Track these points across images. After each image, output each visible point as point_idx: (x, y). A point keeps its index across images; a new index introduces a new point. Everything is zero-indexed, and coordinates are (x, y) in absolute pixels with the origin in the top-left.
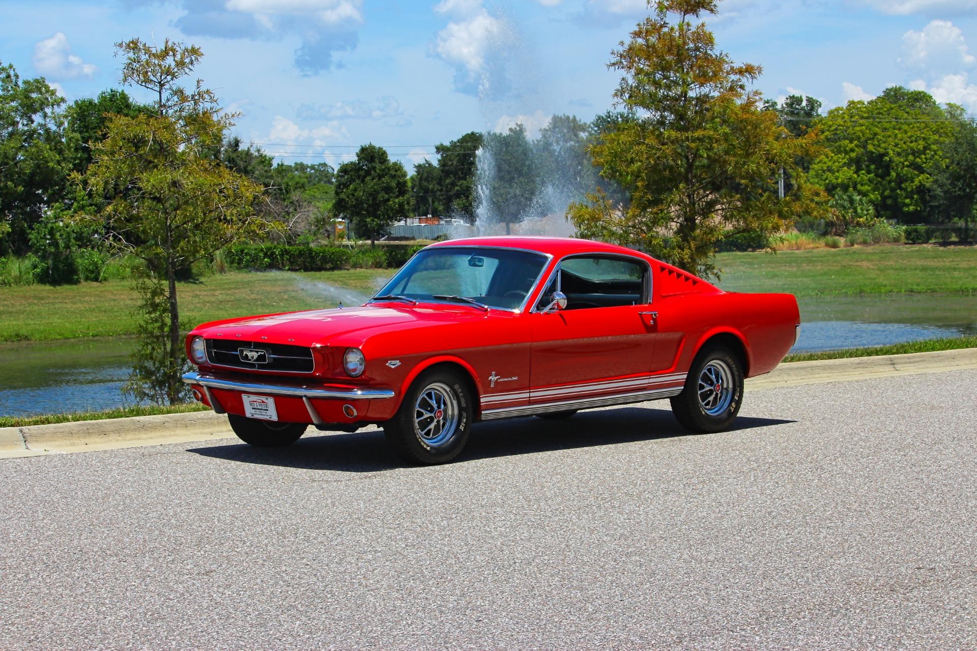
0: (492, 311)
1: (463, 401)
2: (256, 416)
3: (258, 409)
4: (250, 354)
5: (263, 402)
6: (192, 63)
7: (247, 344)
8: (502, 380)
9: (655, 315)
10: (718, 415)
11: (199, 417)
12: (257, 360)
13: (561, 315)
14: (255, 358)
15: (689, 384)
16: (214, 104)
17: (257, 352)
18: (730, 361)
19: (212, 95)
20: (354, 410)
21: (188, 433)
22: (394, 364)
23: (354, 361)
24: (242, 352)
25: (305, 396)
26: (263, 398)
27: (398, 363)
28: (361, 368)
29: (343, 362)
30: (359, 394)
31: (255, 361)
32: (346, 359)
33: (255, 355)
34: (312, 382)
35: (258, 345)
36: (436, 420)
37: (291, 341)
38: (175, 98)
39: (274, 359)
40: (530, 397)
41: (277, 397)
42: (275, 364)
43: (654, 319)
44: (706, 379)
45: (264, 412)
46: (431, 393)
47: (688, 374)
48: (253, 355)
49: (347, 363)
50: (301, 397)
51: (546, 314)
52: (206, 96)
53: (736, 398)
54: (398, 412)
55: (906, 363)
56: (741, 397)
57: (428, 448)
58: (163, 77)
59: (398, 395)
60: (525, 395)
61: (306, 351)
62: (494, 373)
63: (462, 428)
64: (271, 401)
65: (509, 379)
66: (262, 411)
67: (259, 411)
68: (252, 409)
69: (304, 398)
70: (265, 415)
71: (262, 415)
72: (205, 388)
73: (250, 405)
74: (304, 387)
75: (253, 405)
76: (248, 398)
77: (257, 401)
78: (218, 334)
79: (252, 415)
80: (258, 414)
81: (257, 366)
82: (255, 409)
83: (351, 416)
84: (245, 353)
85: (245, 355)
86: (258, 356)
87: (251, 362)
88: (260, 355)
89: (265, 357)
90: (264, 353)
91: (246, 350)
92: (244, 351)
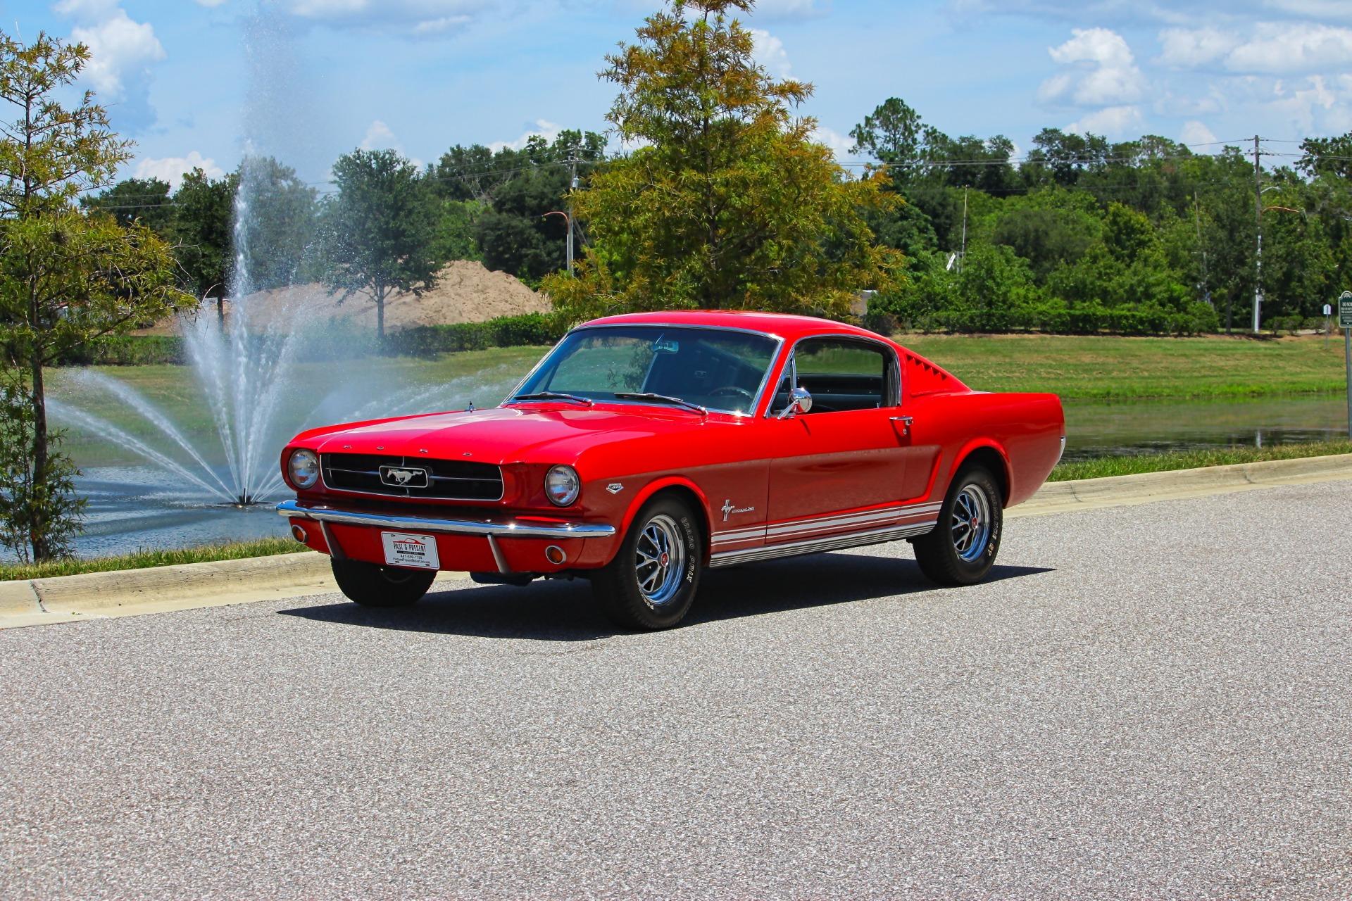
0: (712, 415)
1: (691, 540)
2: (402, 563)
3: (407, 553)
4: (398, 474)
5: (417, 542)
6: (77, 66)
7: (396, 461)
8: (737, 511)
9: (909, 422)
10: (974, 561)
11: (255, 565)
12: (410, 483)
13: (802, 421)
14: (406, 480)
15: (943, 517)
16: (104, 127)
17: (411, 471)
18: (988, 486)
19: (103, 114)
20: (564, 554)
21: (244, 588)
22: (614, 488)
23: (561, 483)
24: (385, 471)
25: (490, 534)
26: (418, 538)
27: (620, 486)
28: (571, 495)
29: (543, 487)
30: (569, 530)
31: (406, 484)
32: (548, 481)
33: (408, 476)
34: (501, 515)
35: (412, 462)
36: (659, 568)
37: (467, 455)
38: (47, 117)
39: (437, 481)
40: (766, 535)
41: (439, 535)
42: (437, 488)
43: (907, 428)
44: (961, 511)
45: (416, 557)
46: (652, 529)
47: (943, 504)
48: (403, 475)
49: (549, 487)
50: (485, 536)
51: (784, 419)
52: (94, 115)
53: (995, 537)
54: (616, 557)
55: (1088, 492)
56: (999, 535)
57: (652, 607)
58: (31, 87)
59: (619, 531)
60: (759, 533)
61: (492, 470)
62: (727, 501)
63: (689, 578)
64: (430, 543)
65: (745, 510)
66: (414, 555)
67: (409, 555)
68: (398, 552)
69: (489, 537)
70: (418, 562)
71: (413, 561)
72: (321, 523)
73: (394, 548)
74: (488, 521)
75: (399, 547)
76: (392, 537)
77: (407, 541)
78: (345, 446)
79: (396, 562)
80: (406, 560)
81: (406, 492)
82: (402, 552)
83: (556, 561)
84: (390, 473)
85: (390, 476)
86: (412, 476)
87: (401, 485)
88: (416, 475)
89: (423, 479)
90: (421, 473)
91: (393, 468)
92: (390, 470)
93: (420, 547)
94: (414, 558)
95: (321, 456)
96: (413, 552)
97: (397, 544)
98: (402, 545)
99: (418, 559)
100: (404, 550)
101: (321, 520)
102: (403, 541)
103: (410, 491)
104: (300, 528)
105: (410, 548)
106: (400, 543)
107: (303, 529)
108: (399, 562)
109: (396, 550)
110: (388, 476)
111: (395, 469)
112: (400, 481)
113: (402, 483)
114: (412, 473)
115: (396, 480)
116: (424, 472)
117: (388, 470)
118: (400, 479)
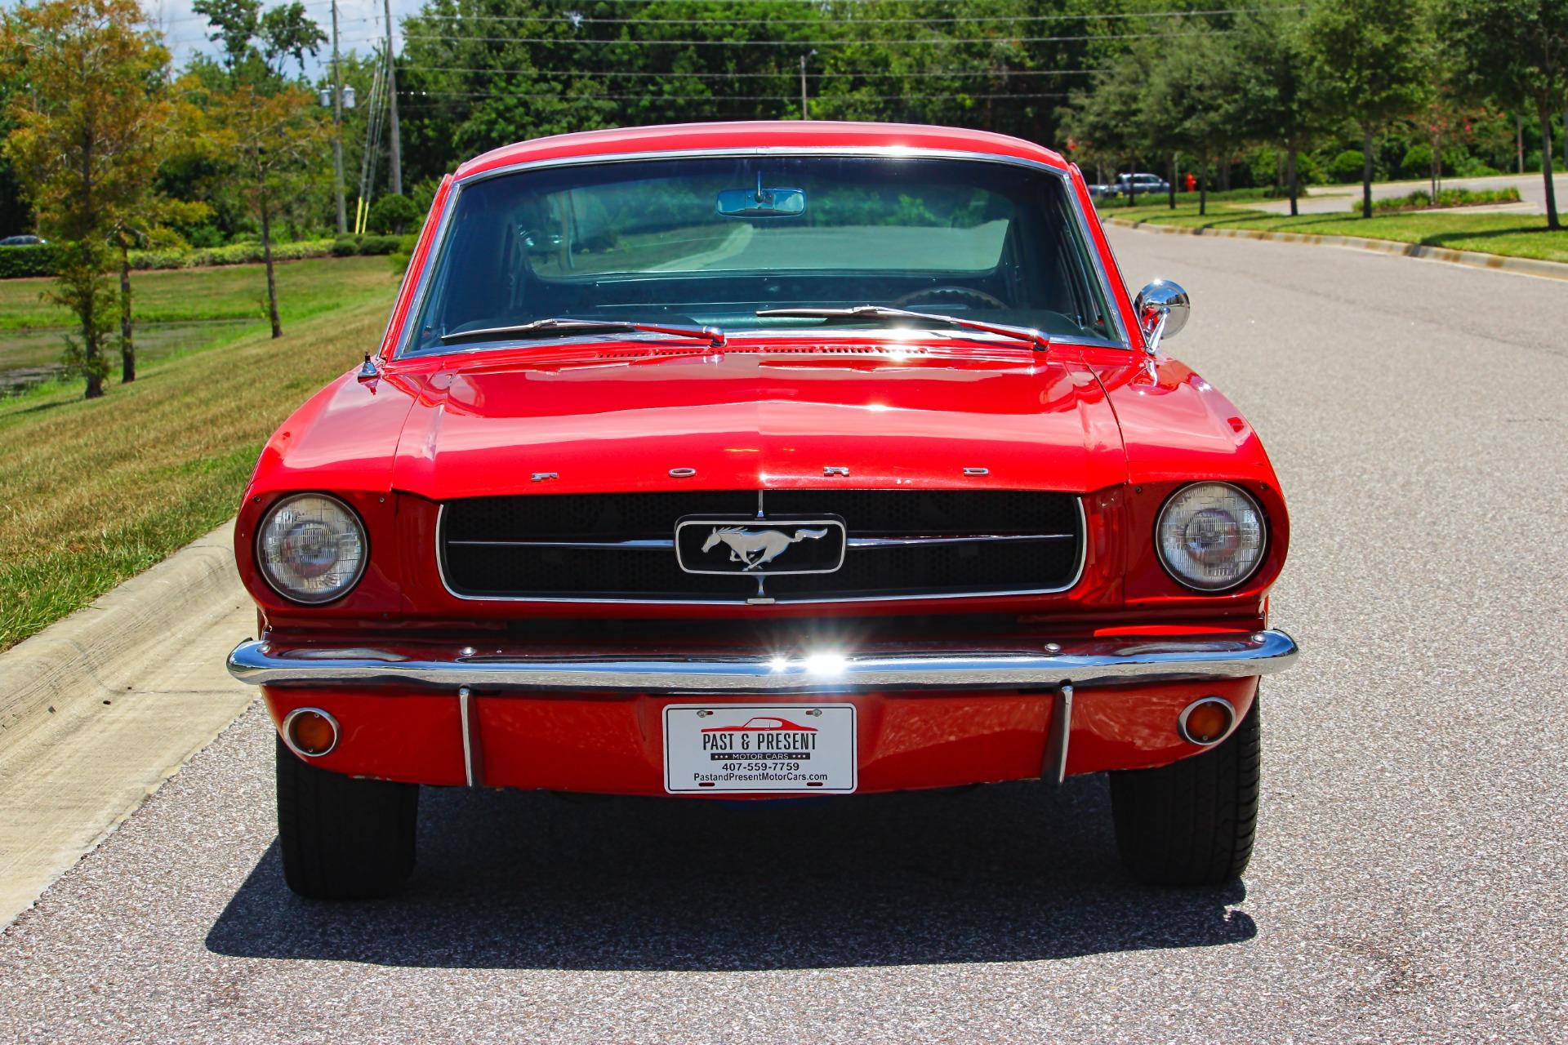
2: (722, 786)
3: (753, 756)
4: (741, 542)
5: (787, 725)
12: (779, 562)
14: (767, 557)
17: (790, 531)
20: (1233, 717)
24: (696, 536)
25: (1067, 682)
26: (796, 715)
29: (1152, 545)
31: (765, 566)
32: (1161, 529)
33: (775, 544)
37: (975, 474)
48: (758, 542)
49: (1163, 541)
64: (834, 721)
66: (769, 762)
67: (754, 762)
68: (713, 757)
69: (1068, 692)
70: (783, 777)
71: (765, 777)
72: (464, 696)
73: (709, 745)
74: (1053, 647)
75: (720, 743)
76: (702, 716)
77: (753, 724)
78: (538, 476)
79: (701, 785)
80: (740, 777)
81: (761, 589)
82: (730, 756)
83: (1205, 738)
84: (712, 541)
85: (713, 549)
86: (791, 544)
87: (750, 570)
88: (806, 540)
89: (827, 549)
90: (824, 532)
91: (726, 526)
92: (714, 530)
93: (798, 738)
94: (768, 770)
95: (442, 506)
96: (771, 751)
97: (714, 736)
98: (731, 735)
99: (785, 772)
100: (737, 748)
101: (464, 687)
102: (741, 725)
103: (775, 587)
104: (326, 715)
105: (759, 742)
106: (727, 733)
107: (332, 715)
108: (713, 785)
109: (709, 751)
110: (706, 548)
111: (733, 527)
112: (745, 559)
113: (751, 567)
114: (793, 536)
115: (733, 559)
116: (835, 530)
117: (708, 530)
118: (748, 554)
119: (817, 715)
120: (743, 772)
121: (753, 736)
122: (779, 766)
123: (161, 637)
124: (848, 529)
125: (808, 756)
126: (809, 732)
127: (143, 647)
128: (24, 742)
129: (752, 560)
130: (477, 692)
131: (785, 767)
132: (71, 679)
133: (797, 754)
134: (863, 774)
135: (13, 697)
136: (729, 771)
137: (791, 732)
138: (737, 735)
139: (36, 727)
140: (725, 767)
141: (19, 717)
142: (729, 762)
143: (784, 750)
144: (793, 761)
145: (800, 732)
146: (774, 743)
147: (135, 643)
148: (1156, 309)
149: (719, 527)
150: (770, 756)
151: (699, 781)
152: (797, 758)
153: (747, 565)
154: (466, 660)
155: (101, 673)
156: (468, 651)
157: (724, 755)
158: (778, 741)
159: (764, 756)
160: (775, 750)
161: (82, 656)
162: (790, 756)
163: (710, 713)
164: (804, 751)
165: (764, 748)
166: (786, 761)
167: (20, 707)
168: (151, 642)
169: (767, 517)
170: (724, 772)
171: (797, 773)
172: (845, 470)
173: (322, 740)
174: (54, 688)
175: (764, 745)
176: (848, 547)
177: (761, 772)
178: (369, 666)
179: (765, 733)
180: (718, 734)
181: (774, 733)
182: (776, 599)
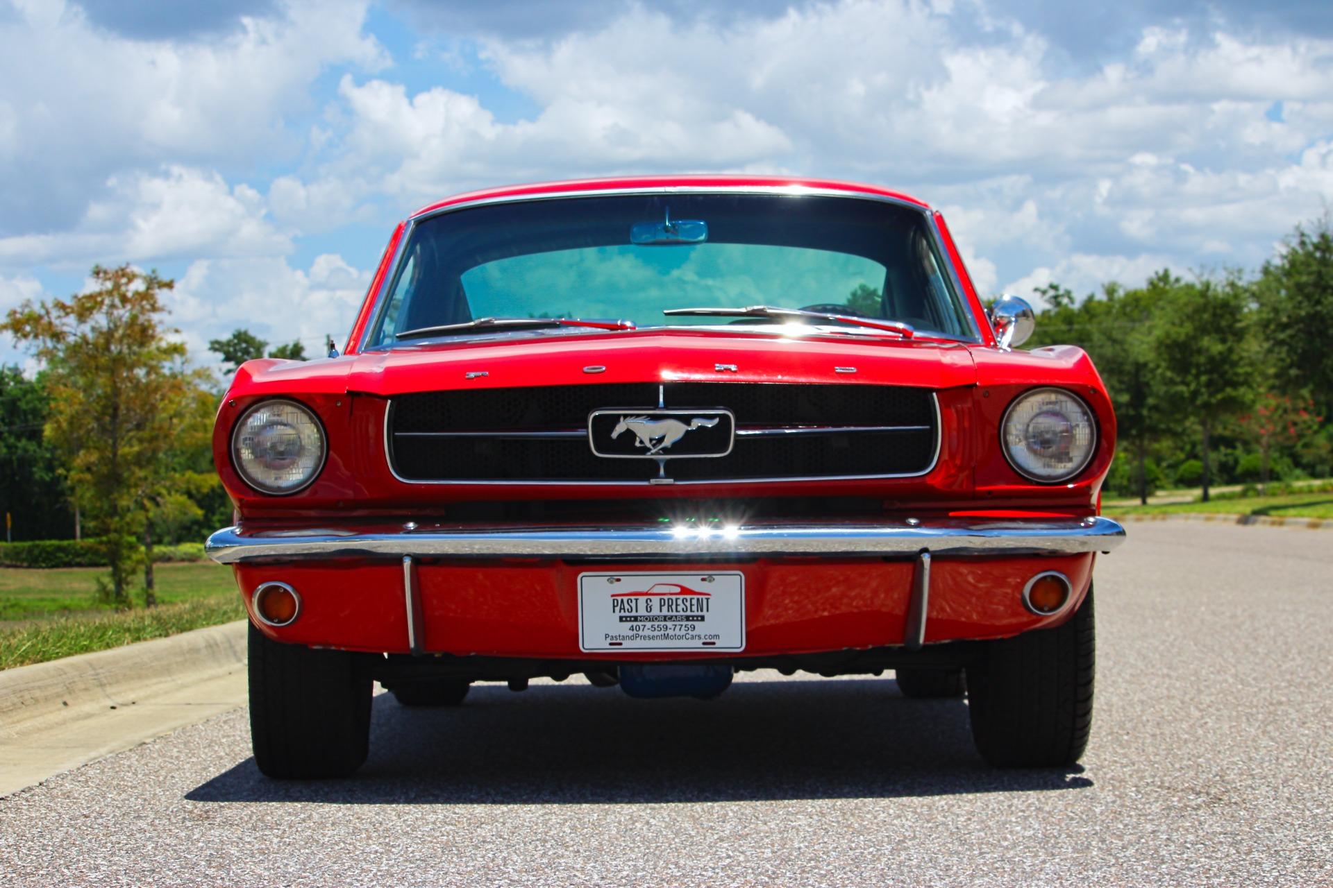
2: (630, 646)
3: (655, 618)
4: (645, 430)
5: (685, 591)
12: (677, 447)
14: (667, 443)
17: (686, 420)
20: (1070, 591)
24: (605, 424)
25: (925, 550)
26: (692, 580)
29: (998, 441)
31: (666, 451)
33: (673, 431)
48: (660, 430)
50: (914, 557)
64: (725, 589)
66: (669, 624)
67: (656, 623)
68: (621, 619)
69: (926, 559)
70: (681, 637)
71: (666, 637)
72: (407, 563)
73: (617, 609)
74: (913, 521)
75: (627, 606)
76: (612, 582)
77: (655, 590)
78: (472, 375)
79: (611, 644)
80: (645, 637)
81: (662, 472)
82: (636, 619)
83: (1046, 609)
84: (620, 428)
85: (621, 435)
86: (687, 432)
87: (652, 454)
88: (701, 428)
89: (718, 436)
90: (716, 421)
91: (632, 415)
92: (622, 419)
93: (694, 602)
94: (668, 631)
95: (389, 401)
96: (671, 613)
97: (622, 601)
98: (637, 600)
99: (683, 632)
100: (642, 612)
101: (408, 555)
102: (645, 590)
103: (674, 469)
104: (289, 588)
105: (661, 606)
106: (633, 598)
107: (295, 589)
108: (621, 644)
109: (618, 614)
110: (614, 435)
111: (638, 416)
112: (648, 445)
113: (654, 451)
114: (689, 424)
115: (637, 444)
116: (724, 418)
117: (616, 419)
118: (651, 440)
119: (710, 581)
120: (647, 632)
121: (656, 600)
122: (678, 628)
123: (163, 679)
124: (737, 420)
125: (703, 618)
126: (704, 597)
127: (147, 682)
128: (40, 719)
129: (654, 446)
130: (420, 561)
131: (683, 628)
132: (83, 687)
133: (693, 617)
134: (750, 636)
135: (32, 685)
136: (635, 632)
137: (688, 597)
138: (642, 599)
139: (51, 712)
140: (632, 628)
141: (36, 701)
142: (635, 624)
143: (682, 613)
144: (690, 623)
145: (696, 597)
146: (674, 607)
147: (140, 677)
148: (1005, 321)
149: (625, 416)
150: (671, 618)
151: (609, 641)
152: (693, 620)
153: (649, 450)
154: (409, 532)
155: (109, 690)
156: (411, 525)
157: (630, 617)
158: (677, 605)
159: (665, 618)
160: (675, 613)
161: (93, 672)
162: (687, 618)
163: (618, 580)
164: (700, 613)
165: (665, 612)
166: (684, 623)
167: (37, 694)
168: (154, 680)
169: (666, 407)
170: (631, 633)
171: (694, 633)
172: (733, 368)
173: (285, 612)
174: (68, 688)
175: (665, 608)
176: (737, 436)
177: (662, 632)
178: (325, 541)
179: (666, 597)
180: (625, 599)
181: (674, 597)
182: (675, 480)
